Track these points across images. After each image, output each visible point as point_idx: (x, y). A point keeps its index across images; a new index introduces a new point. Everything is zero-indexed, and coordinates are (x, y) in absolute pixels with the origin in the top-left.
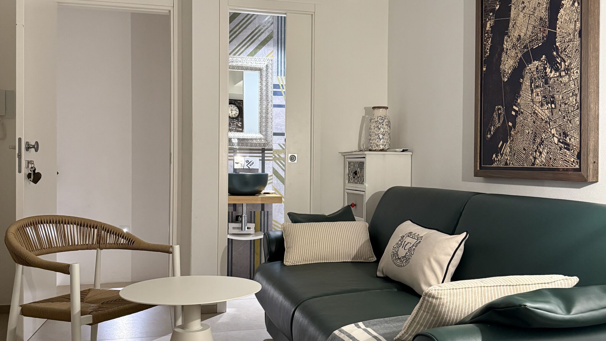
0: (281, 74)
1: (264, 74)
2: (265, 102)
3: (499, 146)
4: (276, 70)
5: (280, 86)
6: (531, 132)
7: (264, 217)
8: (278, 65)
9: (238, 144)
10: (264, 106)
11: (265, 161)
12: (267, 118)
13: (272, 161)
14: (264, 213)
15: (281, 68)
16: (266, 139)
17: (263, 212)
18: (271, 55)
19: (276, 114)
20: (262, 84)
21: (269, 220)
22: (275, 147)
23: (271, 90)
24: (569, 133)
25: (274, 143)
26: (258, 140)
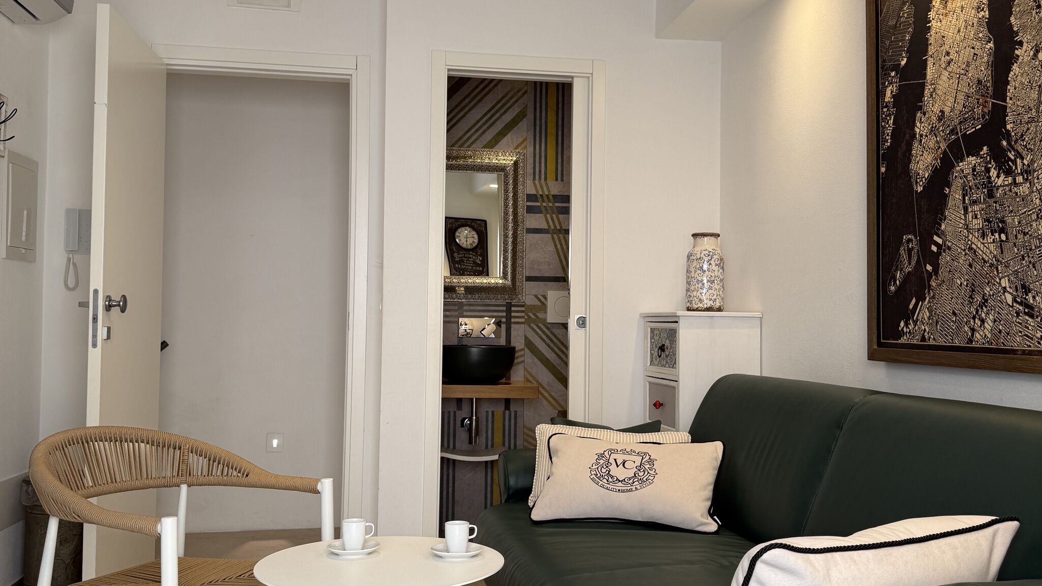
0: (540, 177)
1: (511, 177)
2: (512, 224)
3: (911, 307)
4: (532, 171)
5: (539, 196)
6: (965, 283)
7: (510, 420)
8: (535, 161)
9: (467, 296)
10: (510, 232)
11: (512, 325)
12: (515, 251)
13: (523, 326)
14: (510, 415)
15: (540, 166)
16: (513, 287)
17: (507, 412)
18: (523, 146)
19: (531, 245)
20: (507, 195)
21: (517, 425)
22: (529, 300)
23: (522, 203)
24: (1031, 287)
25: (526, 293)
26: (501, 289)
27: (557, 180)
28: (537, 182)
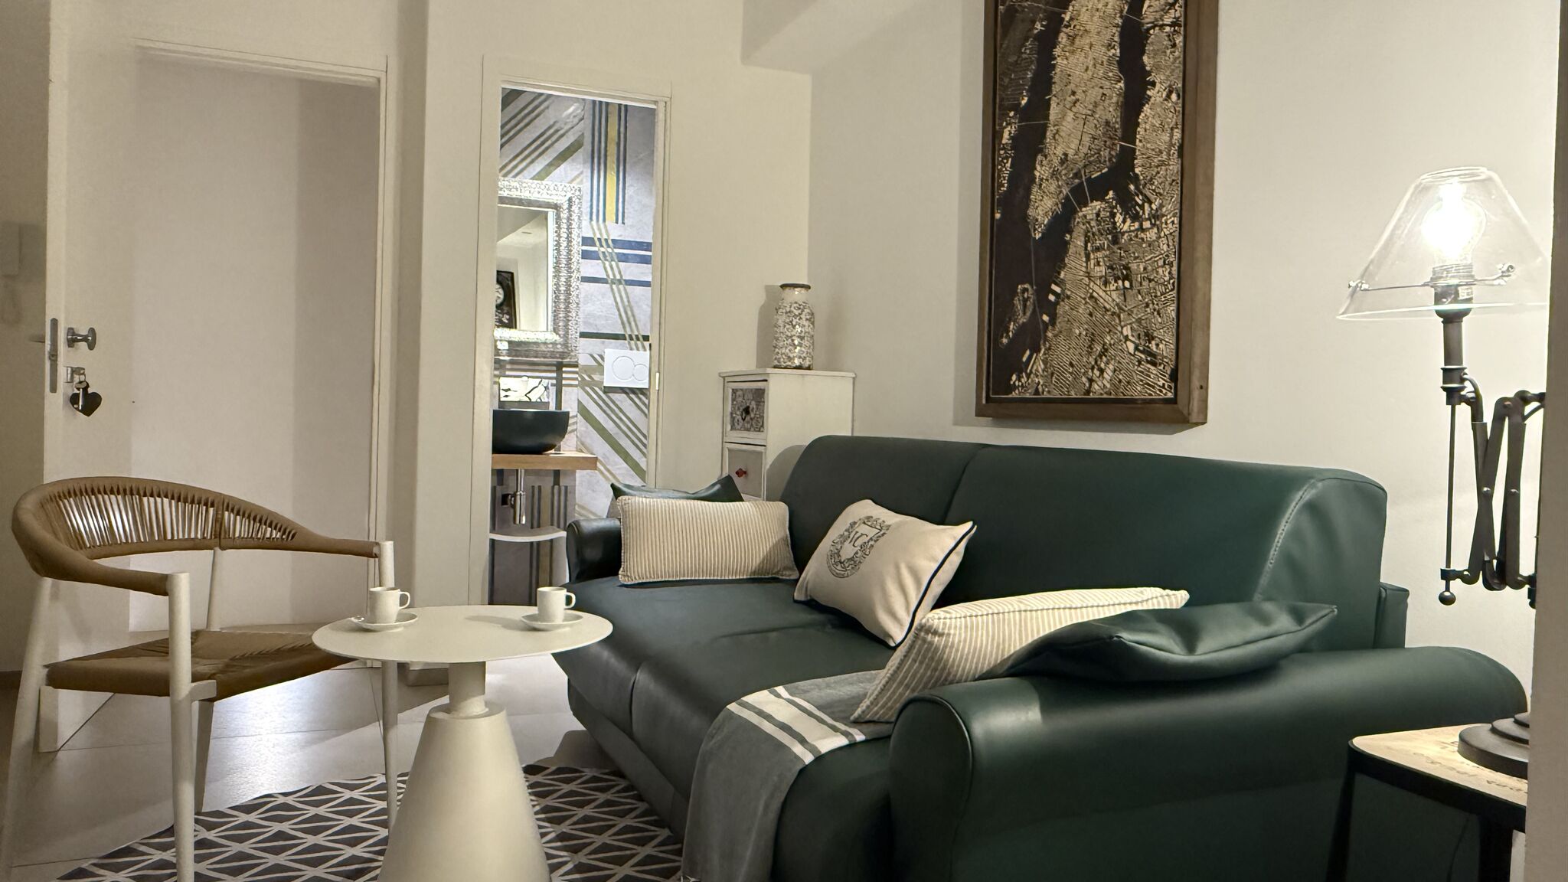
0: (598, 218)
1: (564, 215)
2: (564, 273)
3: (1024, 359)
4: (589, 210)
5: (596, 239)
6: (1084, 333)
7: (559, 496)
8: (592, 197)
9: (510, 352)
10: (563, 279)
11: (563, 388)
12: (567, 302)
13: (576, 389)
14: (559, 491)
15: (598, 205)
16: (565, 345)
17: (556, 487)
18: (578, 180)
19: (586, 296)
20: (559, 236)
21: (568, 502)
22: (584, 360)
23: (577, 247)
24: (1155, 334)
25: (580, 351)
26: (551, 346)
27: (617, 222)
28: (594, 222)
